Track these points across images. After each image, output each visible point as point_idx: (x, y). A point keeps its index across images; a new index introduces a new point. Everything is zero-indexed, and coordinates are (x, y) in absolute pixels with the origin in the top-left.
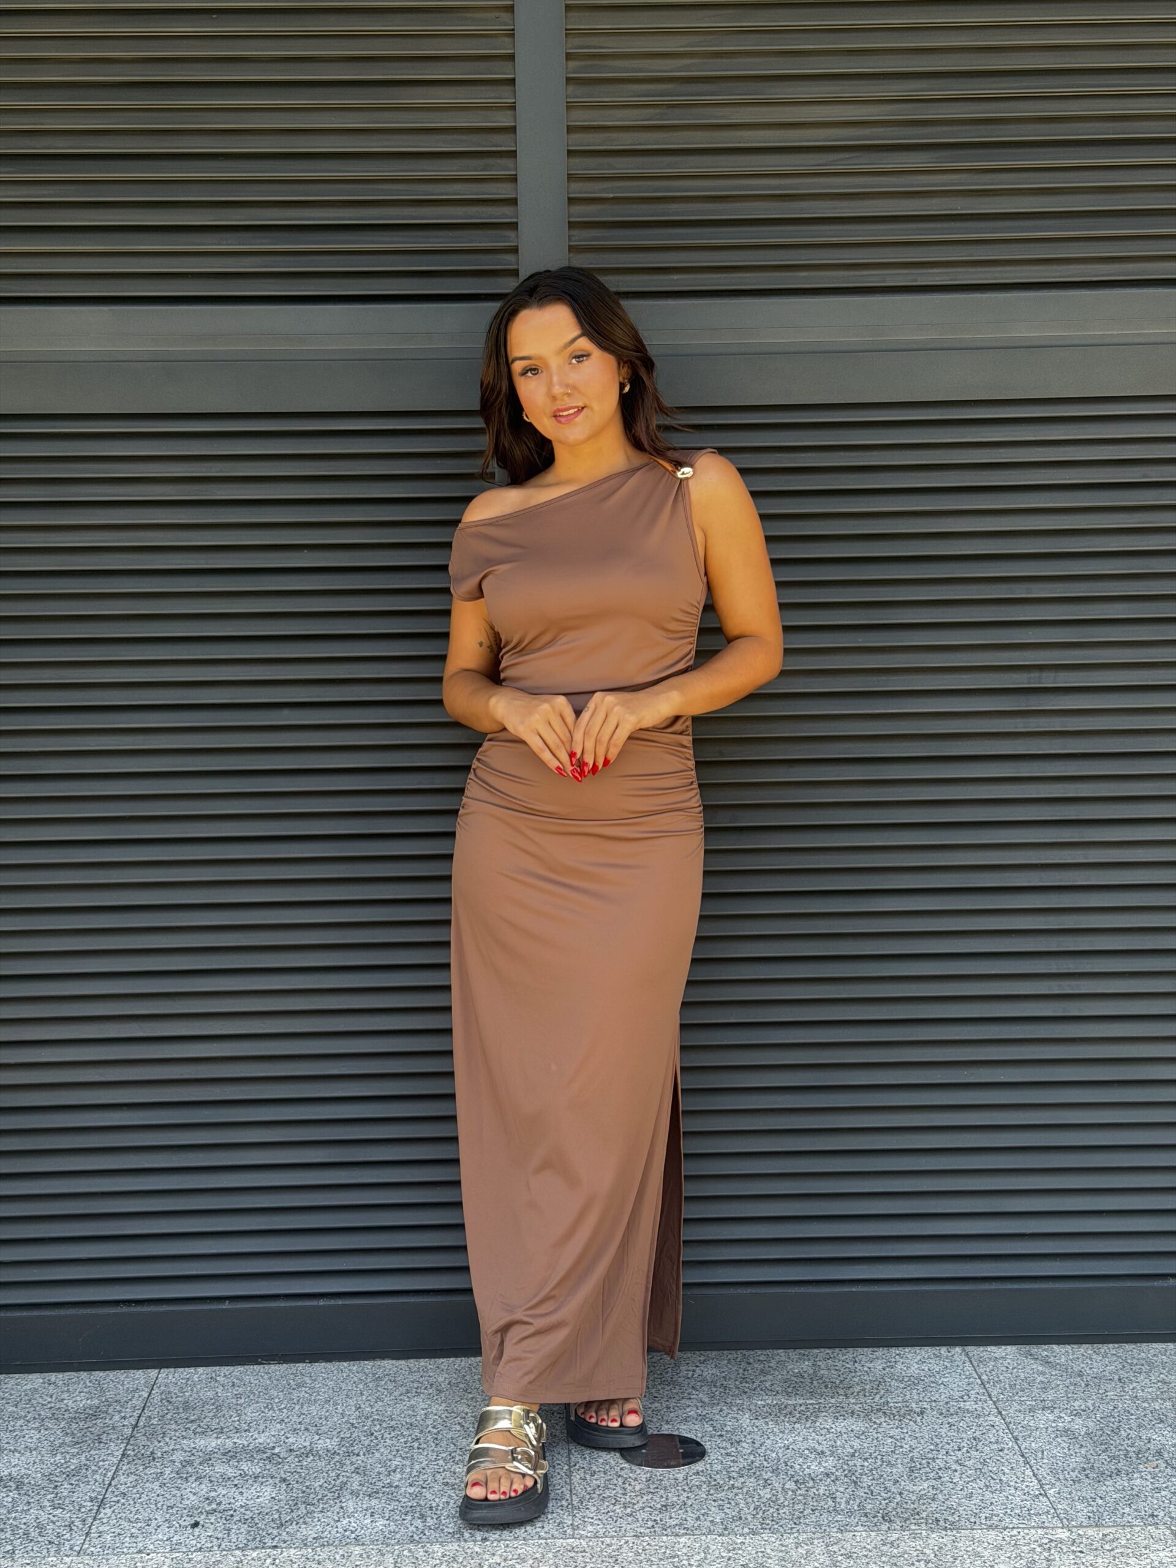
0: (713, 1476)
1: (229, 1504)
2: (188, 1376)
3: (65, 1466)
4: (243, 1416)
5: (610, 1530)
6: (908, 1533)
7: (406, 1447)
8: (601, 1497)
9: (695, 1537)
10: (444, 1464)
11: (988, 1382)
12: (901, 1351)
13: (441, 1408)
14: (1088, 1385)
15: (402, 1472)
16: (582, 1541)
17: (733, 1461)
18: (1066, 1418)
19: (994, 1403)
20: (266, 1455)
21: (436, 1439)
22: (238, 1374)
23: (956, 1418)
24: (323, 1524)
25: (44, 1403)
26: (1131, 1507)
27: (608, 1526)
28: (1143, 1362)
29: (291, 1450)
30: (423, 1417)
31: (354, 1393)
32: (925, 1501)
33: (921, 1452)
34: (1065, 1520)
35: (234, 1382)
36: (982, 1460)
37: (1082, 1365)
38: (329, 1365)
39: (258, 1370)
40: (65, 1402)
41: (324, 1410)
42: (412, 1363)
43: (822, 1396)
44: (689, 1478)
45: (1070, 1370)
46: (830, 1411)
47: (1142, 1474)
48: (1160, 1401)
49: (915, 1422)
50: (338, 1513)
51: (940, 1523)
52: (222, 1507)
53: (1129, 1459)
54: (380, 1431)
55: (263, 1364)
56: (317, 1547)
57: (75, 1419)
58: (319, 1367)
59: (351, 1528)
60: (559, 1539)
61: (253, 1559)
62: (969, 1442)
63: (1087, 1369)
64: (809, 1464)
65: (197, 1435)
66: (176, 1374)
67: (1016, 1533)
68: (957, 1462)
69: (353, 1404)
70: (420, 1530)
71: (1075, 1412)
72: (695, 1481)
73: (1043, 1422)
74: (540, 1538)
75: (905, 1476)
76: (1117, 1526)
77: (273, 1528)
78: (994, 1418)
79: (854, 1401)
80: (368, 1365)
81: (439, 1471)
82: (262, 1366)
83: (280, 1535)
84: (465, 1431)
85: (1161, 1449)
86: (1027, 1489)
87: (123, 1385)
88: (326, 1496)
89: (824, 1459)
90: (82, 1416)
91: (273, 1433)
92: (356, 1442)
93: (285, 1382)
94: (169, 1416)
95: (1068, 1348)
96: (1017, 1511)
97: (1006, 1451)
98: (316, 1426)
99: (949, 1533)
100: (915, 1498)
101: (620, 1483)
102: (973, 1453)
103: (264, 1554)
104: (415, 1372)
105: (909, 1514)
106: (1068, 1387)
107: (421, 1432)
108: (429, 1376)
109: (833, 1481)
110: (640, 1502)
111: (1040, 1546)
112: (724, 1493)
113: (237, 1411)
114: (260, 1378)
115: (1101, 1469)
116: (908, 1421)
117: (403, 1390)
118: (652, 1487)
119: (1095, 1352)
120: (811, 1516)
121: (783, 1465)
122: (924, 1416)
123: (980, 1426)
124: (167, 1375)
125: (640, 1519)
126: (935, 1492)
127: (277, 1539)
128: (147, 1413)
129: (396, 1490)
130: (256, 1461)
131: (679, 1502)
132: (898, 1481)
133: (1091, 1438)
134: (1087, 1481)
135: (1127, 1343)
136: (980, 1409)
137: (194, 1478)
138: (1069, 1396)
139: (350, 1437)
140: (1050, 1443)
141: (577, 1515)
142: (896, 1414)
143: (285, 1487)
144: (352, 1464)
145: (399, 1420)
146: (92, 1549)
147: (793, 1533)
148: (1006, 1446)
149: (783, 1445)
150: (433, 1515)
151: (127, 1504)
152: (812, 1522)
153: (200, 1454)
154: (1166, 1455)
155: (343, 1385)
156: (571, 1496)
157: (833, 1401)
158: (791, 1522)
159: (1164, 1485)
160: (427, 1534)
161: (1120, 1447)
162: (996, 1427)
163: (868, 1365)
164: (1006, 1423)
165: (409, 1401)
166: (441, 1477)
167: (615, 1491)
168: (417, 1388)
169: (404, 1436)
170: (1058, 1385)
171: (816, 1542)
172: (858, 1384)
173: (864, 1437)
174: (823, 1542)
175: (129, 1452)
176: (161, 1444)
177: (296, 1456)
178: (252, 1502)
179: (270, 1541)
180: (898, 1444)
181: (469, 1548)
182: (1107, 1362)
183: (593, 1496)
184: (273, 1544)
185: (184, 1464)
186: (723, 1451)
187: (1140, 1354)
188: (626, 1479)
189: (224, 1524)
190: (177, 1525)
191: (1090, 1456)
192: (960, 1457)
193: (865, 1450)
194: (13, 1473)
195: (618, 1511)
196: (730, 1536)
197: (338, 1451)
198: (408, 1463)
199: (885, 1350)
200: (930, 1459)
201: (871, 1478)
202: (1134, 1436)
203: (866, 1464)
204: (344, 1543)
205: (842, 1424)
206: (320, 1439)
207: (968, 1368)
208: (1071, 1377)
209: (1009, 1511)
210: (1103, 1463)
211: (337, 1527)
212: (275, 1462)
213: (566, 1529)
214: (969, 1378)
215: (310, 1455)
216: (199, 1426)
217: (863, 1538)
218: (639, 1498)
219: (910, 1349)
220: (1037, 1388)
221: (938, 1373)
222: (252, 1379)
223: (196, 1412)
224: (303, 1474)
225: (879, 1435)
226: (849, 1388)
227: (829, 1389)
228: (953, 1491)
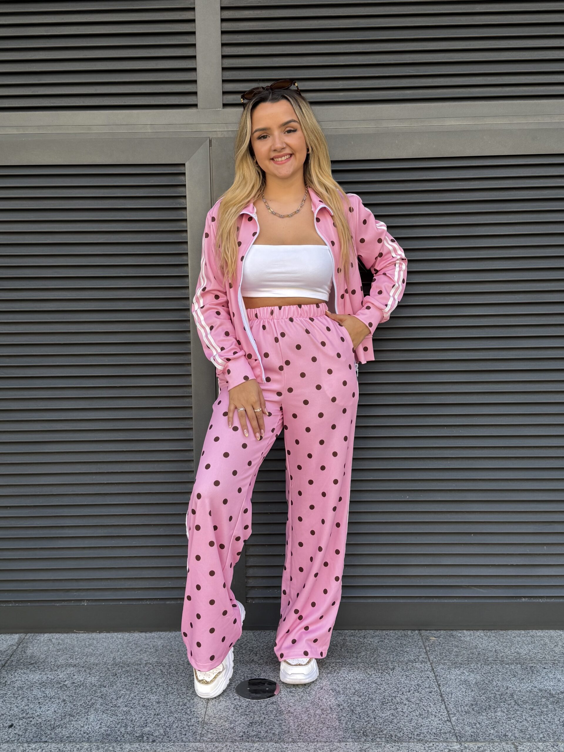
0: (280, 705)
2: (39, 638)
4: (56, 662)
5: (220, 738)
6: (374, 743)
7: (130, 683)
8: (220, 717)
9: (263, 743)
10: (146, 694)
11: (429, 651)
12: (388, 632)
13: (155, 660)
14: (479, 654)
15: (124, 698)
16: (203, 744)
17: (292, 696)
18: (466, 673)
19: (431, 664)
20: (60, 685)
21: (147, 678)
22: (63, 638)
23: (410, 672)
24: (75, 728)
26: (494, 730)
27: (219, 735)
28: (508, 641)
29: (73, 683)
30: (144, 665)
31: (115, 650)
32: (387, 723)
33: (389, 693)
34: (458, 737)
35: (59, 642)
36: (420, 699)
37: (477, 642)
38: (108, 635)
39: (73, 636)
41: (97, 660)
42: (148, 635)
43: (344, 658)
44: (268, 706)
45: (471, 645)
46: (347, 667)
47: (502, 709)
48: (515, 664)
49: (389, 674)
50: (84, 721)
51: (392, 738)
52: (28, 716)
53: (496, 699)
54: (120, 673)
55: (77, 633)
56: (67, 743)
58: (103, 635)
59: (88, 732)
60: (192, 742)
61: (32, 749)
62: (415, 687)
63: (480, 644)
64: (331, 699)
65: (31, 672)
66: (34, 637)
67: (432, 745)
68: (407, 699)
69: (112, 657)
70: (122, 734)
71: (471, 670)
72: (270, 708)
73: (455, 676)
74: (182, 741)
75: (379, 707)
76: (486, 742)
77: (49, 730)
78: (429, 673)
79: (360, 661)
80: (127, 635)
81: (143, 698)
82: (76, 634)
83: (51, 734)
84: (163, 674)
85: (513, 693)
86: (441, 717)
87: (6, 642)
88: (82, 711)
89: (339, 696)
91: (68, 673)
92: (107, 679)
93: (83, 643)
94: (21, 661)
95: (472, 631)
96: (434, 731)
97: (433, 693)
98: (90, 669)
99: (396, 744)
100: (381, 721)
101: (232, 708)
102: (417, 694)
103: (39, 746)
104: (148, 639)
105: (377, 731)
106: (469, 655)
107: (141, 674)
108: (154, 642)
109: (341, 710)
110: (240, 720)
112: (284, 716)
113: (55, 659)
114: (73, 640)
115: (481, 705)
116: (385, 674)
117: (139, 649)
118: (248, 711)
119: (485, 634)
120: (326, 731)
121: (318, 699)
122: (394, 670)
123: (422, 677)
124: (29, 637)
125: (237, 731)
126: (393, 718)
127: (48, 737)
128: (12, 658)
129: (118, 709)
130: (54, 688)
131: (259, 720)
132: (375, 710)
133: (478, 686)
134: (473, 712)
135: (501, 630)
136: (423, 667)
137: (21, 697)
138: (469, 660)
139: (105, 676)
140: (456, 688)
141: (205, 728)
142: (380, 669)
143: (63, 704)
144: (100, 692)
145: (132, 667)
147: (314, 742)
148: (433, 690)
149: (319, 687)
150: (132, 725)
152: (326, 735)
153: (29, 683)
154: (515, 697)
155: (111, 645)
156: (205, 716)
157: (350, 660)
158: (315, 735)
159: (513, 716)
160: (125, 737)
161: (492, 692)
162: (430, 678)
163: (370, 640)
164: (435, 676)
165: (140, 656)
166: (142, 702)
167: (228, 713)
168: (146, 648)
169: (131, 676)
170: (464, 654)
171: (325, 748)
172: (364, 651)
173: (362, 683)
174: (329, 748)
176: (12, 677)
177: (75, 687)
178: (44, 713)
179: (45, 738)
181: (144, 746)
182: (490, 641)
183: (216, 715)
184: (46, 740)
185: (19, 688)
186: (288, 690)
187: (507, 636)
188: (236, 705)
189: (25, 726)
190: (2, 726)
191: (476, 697)
192: (409, 696)
193: (361, 691)
195: (227, 725)
196: (281, 744)
197: (96, 684)
198: (128, 692)
199: (381, 632)
200: (393, 697)
201: (361, 708)
202: (500, 685)
203: (360, 699)
204: (82, 741)
205: (352, 675)
206: (90, 677)
207: (421, 643)
208: (471, 649)
209: (430, 730)
210: (482, 701)
211: (81, 731)
212: (63, 689)
213: (197, 736)
214: (420, 649)
215: (82, 686)
216: (34, 667)
217: (350, 745)
218: (239, 718)
219: (393, 631)
220: (454, 655)
221: (405, 645)
222: (69, 641)
223: (36, 659)
224: (74, 697)
225: (370, 682)
226: (359, 653)
227: (349, 654)
228: (402, 717)
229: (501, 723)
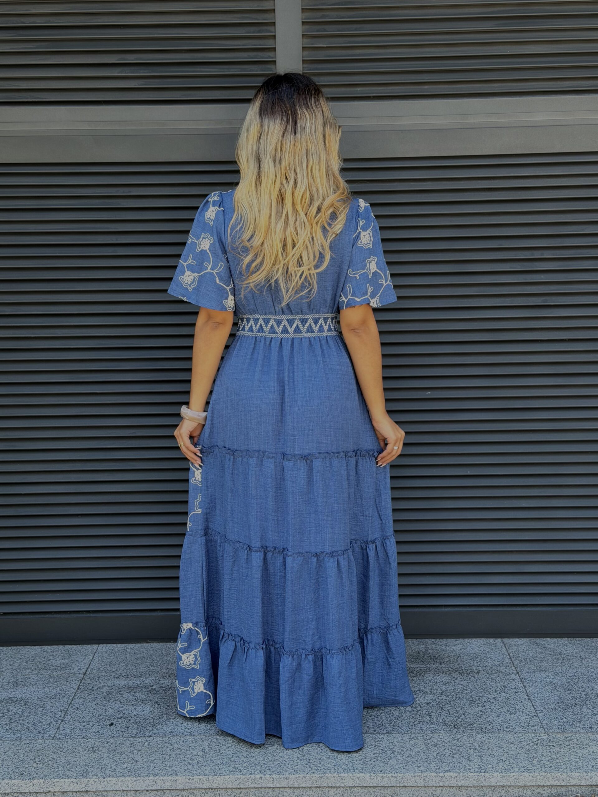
1: (129, 714)
2: (112, 649)
3: (49, 693)
4: (138, 670)
6: (466, 734)
11: (513, 657)
12: (470, 640)
14: (563, 659)
18: (551, 676)
19: (516, 668)
20: (149, 689)
22: (137, 648)
23: (495, 675)
24: (175, 725)
25: (41, 661)
26: (580, 723)
28: (593, 648)
29: (161, 687)
32: (476, 718)
33: (476, 693)
34: (546, 729)
35: (135, 652)
36: (507, 698)
37: (562, 649)
39: (147, 646)
40: (51, 661)
43: (428, 663)
45: (555, 652)
46: (432, 671)
47: (588, 706)
49: (474, 677)
51: (482, 730)
52: (125, 716)
53: (581, 698)
55: (150, 643)
56: (171, 737)
57: (55, 669)
59: (188, 727)
61: (139, 742)
62: (501, 688)
63: (564, 651)
64: (419, 698)
65: (115, 679)
66: (107, 647)
67: (521, 736)
68: (494, 698)
71: (556, 673)
73: (539, 678)
75: (467, 705)
76: (573, 733)
77: (150, 727)
78: (514, 676)
79: (444, 666)
83: (153, 730)
86: (528, 713)
87: (80, 652)
89: (427, 696)
90: (59, 668)
91: (152, 678)
93: (160, 652)
94: (102, 669)
95: (556, 640)
96: (522, 724)
97: (519, 693)
99: (487, 735)
100: (470, 716)
102: (503, 694)
103: (144, 740)
105: (468, 725)
106: (553, 660)
109: (430, 707)
111: (533, 742)
112: (376, 713)
113: (136, 666)
114: (148, 650)
115: (567, 703)
116: (471, 677)
119: (569, 642)
120: (418, 725)
122: (479, 674)
123: (507, 680)
124: (102, 647)
126: (481, 714)
127: (151, 732)
128: (91, 667)
130: (144, 692)
132: (463, 708)
133: (563, 687)
134: (559, 709)
135: (586, 638)
136: (508, 671)
137: (112, 700)
138: (554, 665)
140: (542, 689)
142: (465, 673)
143: (156, 705)
146: (60, 736)
147: (408, 734)
148: (520, 691)
151: (78, 713)
152: (418, 728)
153: (117, 688)
157: (434, 666)
158: (408, 728)
161: (577, 692)
162: (516, 681)
163: (453, 647)
164: (520, 678)
170: (549, 659)
171: (419, 738)
172: (447, 657)
174: (423, 738)
175: (81, 687)
176: (97, 683)
177: (164, 690)
178: (140, 713)
179: (148, 733)
180: (465, 688)
182: (574, 648)
184: (150, 735)
185: (108, 693)
187: (592, 644)
189: (126, 724)
190: (103, 725)
191: (561, 696)
192: (495, 696)
193: (448, 691)
194: (23, 697)
196: (377, 735)
199: (462, 640)
200: (480, 696)
201: (450, 706)
202: (585, 686)
203: (448, 698)
204: (184, 735)
205: (437, 678)
207: (504, 650)
208: (556, 655)
209: (518, 724)
210: (568, 700)
211: (181, 727)
212: (153, 693)
214: (504, 655)
215: (170, 690)
216: (117, 674)
217: (443, 736)
219: (475, 639)
220: (538, 661)
221: (488, 652)
222: (144, 650)
223: (115, 667)
224: (166, 699)
225: (455, 684)
226: (442, 659)
227: (432, 660)
228: (491, 713)
229: (587, 717)
